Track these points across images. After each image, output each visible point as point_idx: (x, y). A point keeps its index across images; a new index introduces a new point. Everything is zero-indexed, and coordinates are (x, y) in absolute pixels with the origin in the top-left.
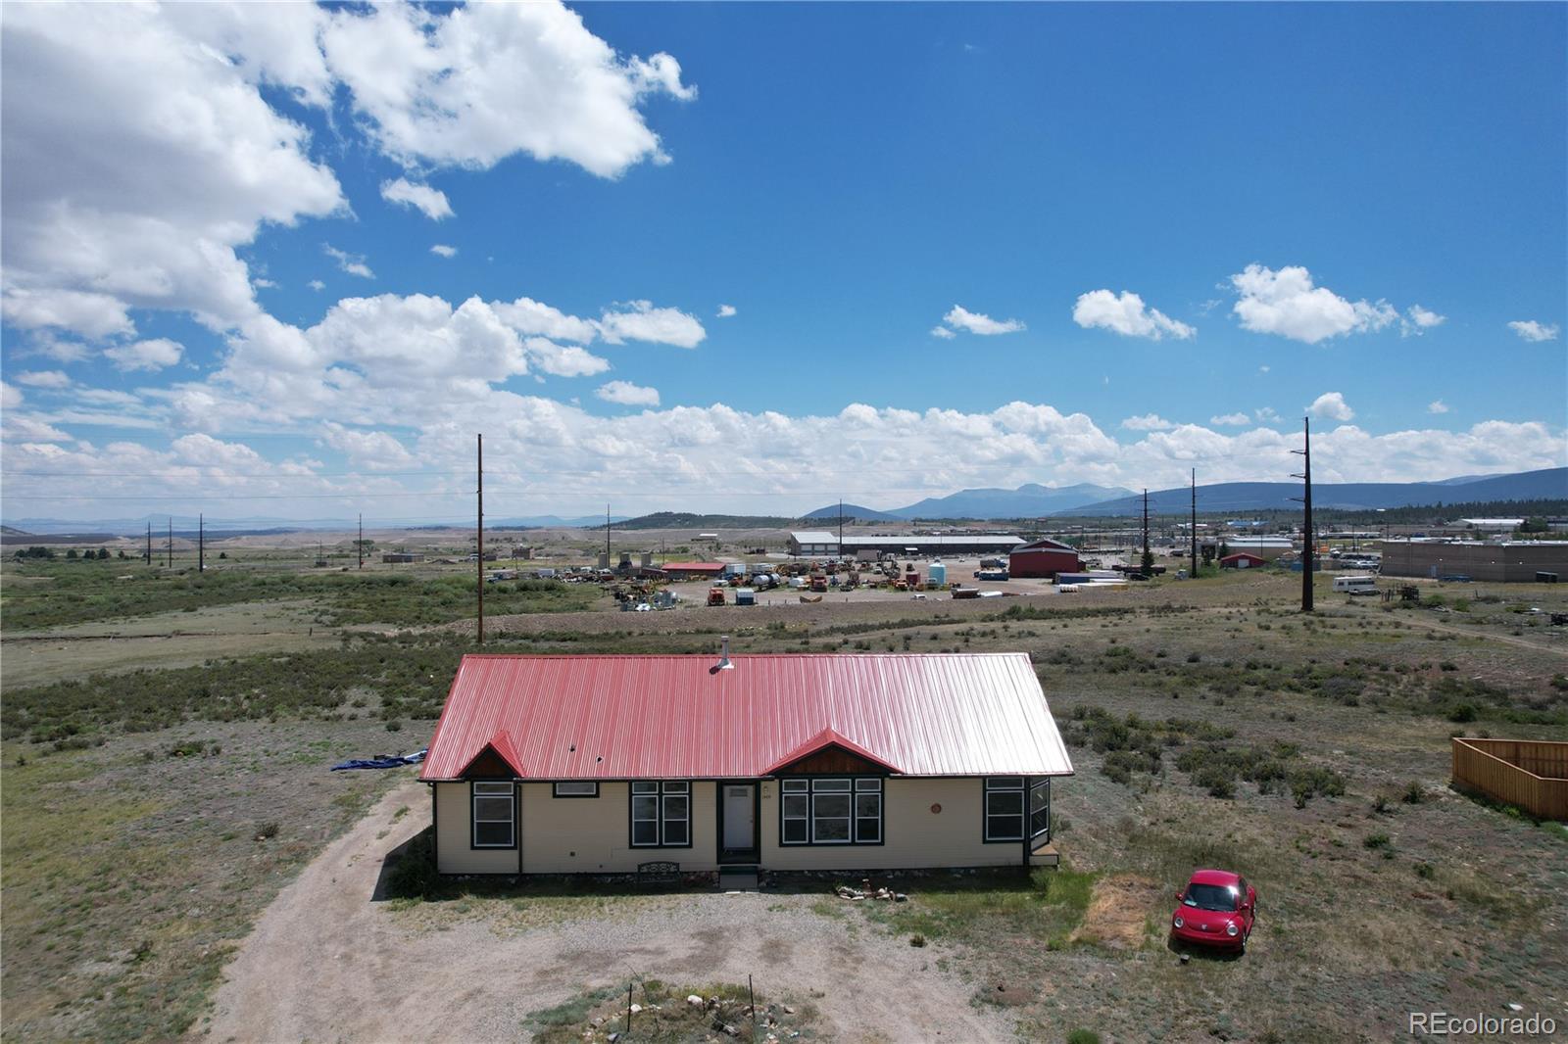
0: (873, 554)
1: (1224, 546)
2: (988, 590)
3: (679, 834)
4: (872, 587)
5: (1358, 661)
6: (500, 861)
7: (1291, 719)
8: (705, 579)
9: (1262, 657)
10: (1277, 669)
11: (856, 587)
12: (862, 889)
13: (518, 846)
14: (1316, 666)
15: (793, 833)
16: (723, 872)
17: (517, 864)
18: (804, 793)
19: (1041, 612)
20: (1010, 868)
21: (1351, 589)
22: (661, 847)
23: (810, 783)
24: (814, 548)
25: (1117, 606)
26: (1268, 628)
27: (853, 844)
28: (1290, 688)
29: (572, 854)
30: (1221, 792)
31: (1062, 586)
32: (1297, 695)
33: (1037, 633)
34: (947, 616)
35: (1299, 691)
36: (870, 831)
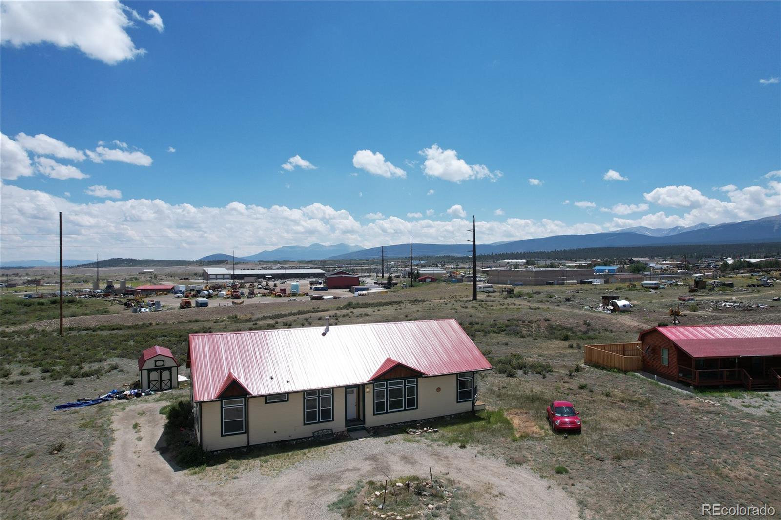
0: (252, 279)
1: (418, 273)
2: (327, 295)
3: (327, 415)
4: (263, 295)
5: (513, 319)
6: (237, 440)
7: (506, 344)
8: (166, 294)
9: (473, 319)
10: (482, 325)
11: (255, 296)
12: (418, 429)
13: (247, 432)
14: (497, 322)
15: (379, 408)
16: (349, 431)
17: (246, 440)
18: (384, 388)
19: (362, 304)
20: (467, 413)
21: (485, 290)
22: (319, 422)
23: (387, 383)
24: (217, 277)
25: (393, 300)
26: (466, 308)
27: (405, 410)
28: (494, 332)
29: (275, 432)
30: (511, 375)
31: (359, 292)
32: (500, 335)
33: (369, 313)
34: (318, 308)
35: (498, 333)
36: (412, 403)
